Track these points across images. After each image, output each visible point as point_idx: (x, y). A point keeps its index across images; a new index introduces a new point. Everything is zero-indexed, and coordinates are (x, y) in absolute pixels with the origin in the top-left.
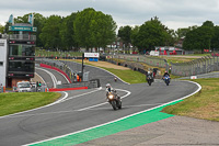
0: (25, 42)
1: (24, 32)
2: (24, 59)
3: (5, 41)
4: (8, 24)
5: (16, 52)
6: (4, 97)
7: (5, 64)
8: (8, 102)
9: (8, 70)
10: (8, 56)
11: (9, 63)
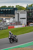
0: (32, 12)
1: (31, 9)
2: (32, 17)
3: (26, 12)
4: (27, 7)
5: (29, 15)
6: (26, 28)
7: (26, 18)
8: (27, 29)
9: (27, 20)
10: (27, 16)
11: (27, 18)
